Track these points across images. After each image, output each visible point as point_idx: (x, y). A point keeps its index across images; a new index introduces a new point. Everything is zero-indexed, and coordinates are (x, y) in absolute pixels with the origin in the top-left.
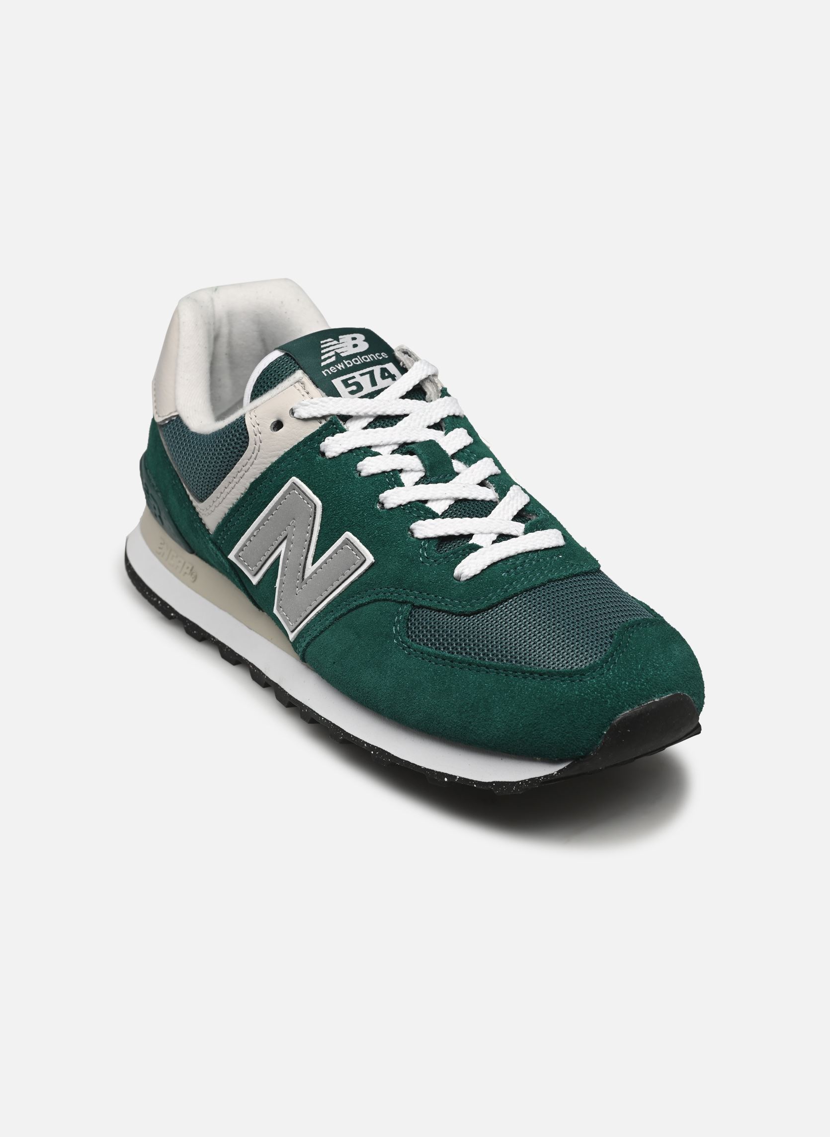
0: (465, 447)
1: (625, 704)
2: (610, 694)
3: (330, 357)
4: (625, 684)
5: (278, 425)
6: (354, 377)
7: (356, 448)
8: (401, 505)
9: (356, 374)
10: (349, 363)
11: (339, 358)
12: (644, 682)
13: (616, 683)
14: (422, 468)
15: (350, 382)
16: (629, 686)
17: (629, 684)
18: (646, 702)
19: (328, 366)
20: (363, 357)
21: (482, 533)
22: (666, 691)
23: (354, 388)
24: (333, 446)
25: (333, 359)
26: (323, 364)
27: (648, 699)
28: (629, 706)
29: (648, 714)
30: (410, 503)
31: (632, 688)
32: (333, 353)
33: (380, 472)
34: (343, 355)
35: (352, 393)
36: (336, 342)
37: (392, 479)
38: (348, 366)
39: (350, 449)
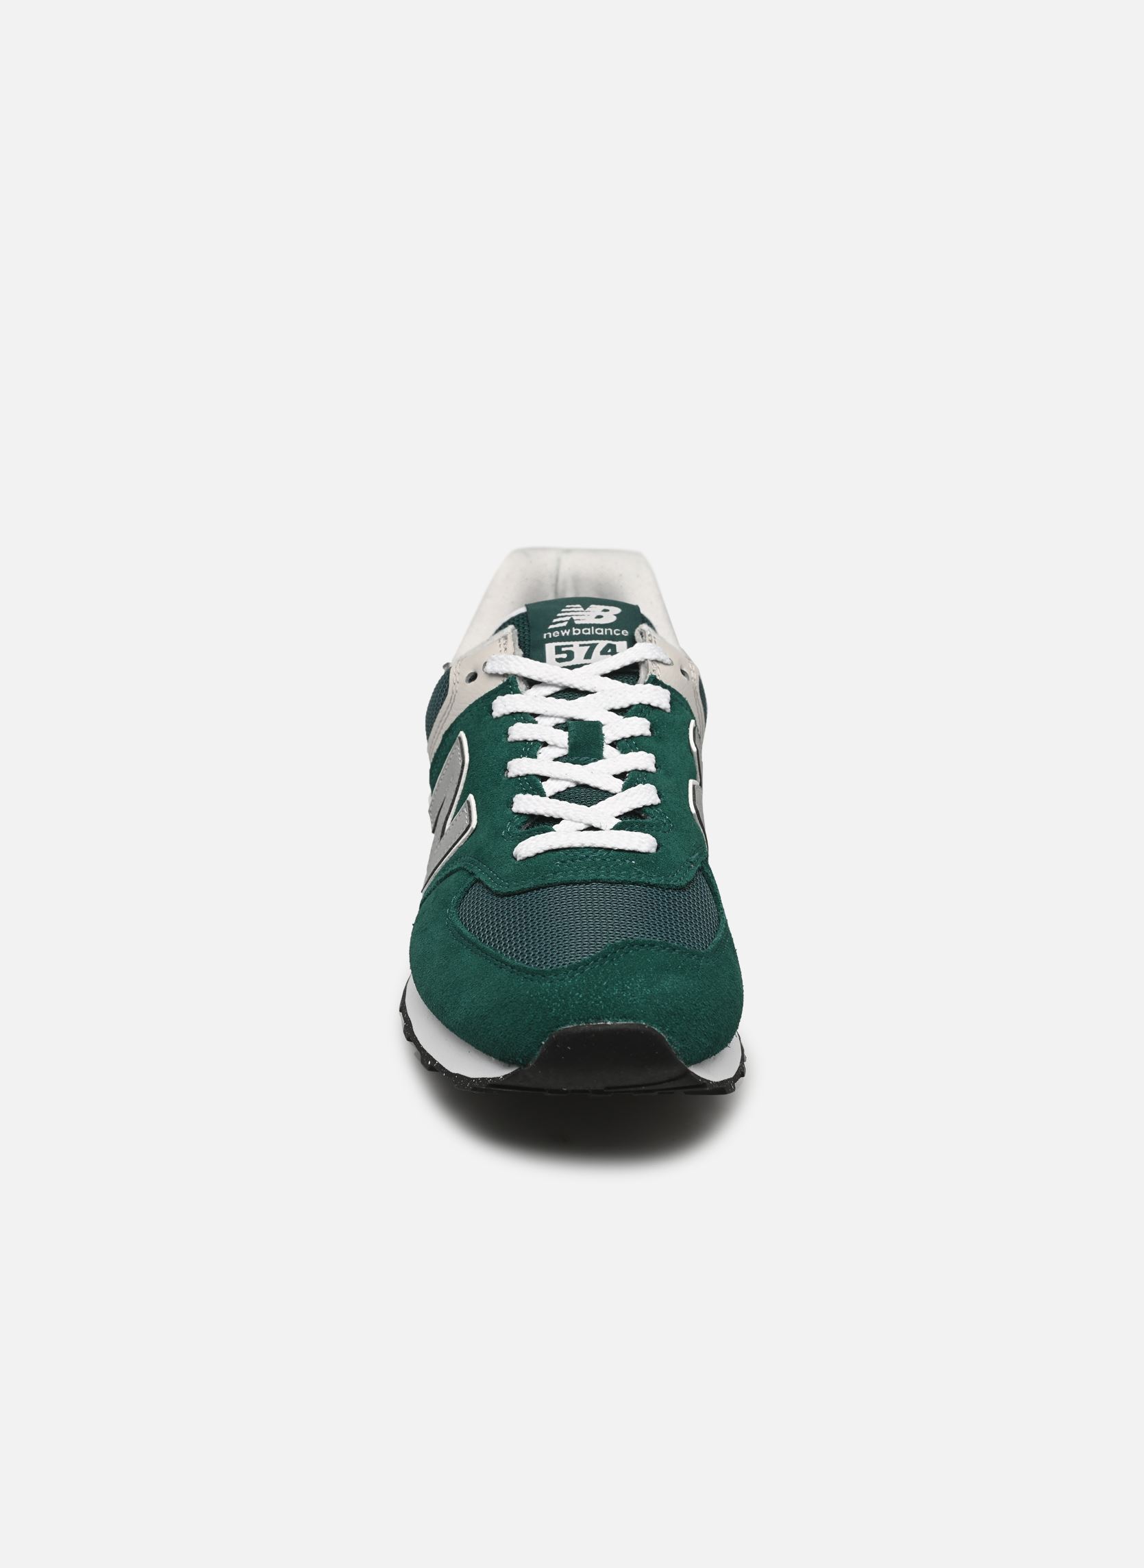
0: (632, 737)
1: (571, 1017)
2: (558, 1002)
3: (562, 622)
4: (578, 996)
5: (473, 677)
6: (572, 646)
7: (517, 713)
8: (518, 776)
9: (576, 644)
10: (577, 632)
11: (571, 624)
12: (600, 1000)
13: (568, 993)
14: (567, 746)
15: (563, 649)
16: (581, 999)
17: (583, 997)
18: (596, 1022)
19: (552, 630)
20: (597, 630)
21: (571, 820)
22: (624, 1017)
23: (564, 656)
24: (503, 706)
25: (565, 624)
26: (551, 627)
27: (598, 1019)
28: (575, 1020)
29: (593, 1035)
30: (527, 775)
31: (584, 1002)
32: (568, 618)
33: (521, 739)
34: (576, 622)
35: (559, 660)
36: (582, 609)
37: (530, 748)
38: (574, 634)
39: (512, 711)
